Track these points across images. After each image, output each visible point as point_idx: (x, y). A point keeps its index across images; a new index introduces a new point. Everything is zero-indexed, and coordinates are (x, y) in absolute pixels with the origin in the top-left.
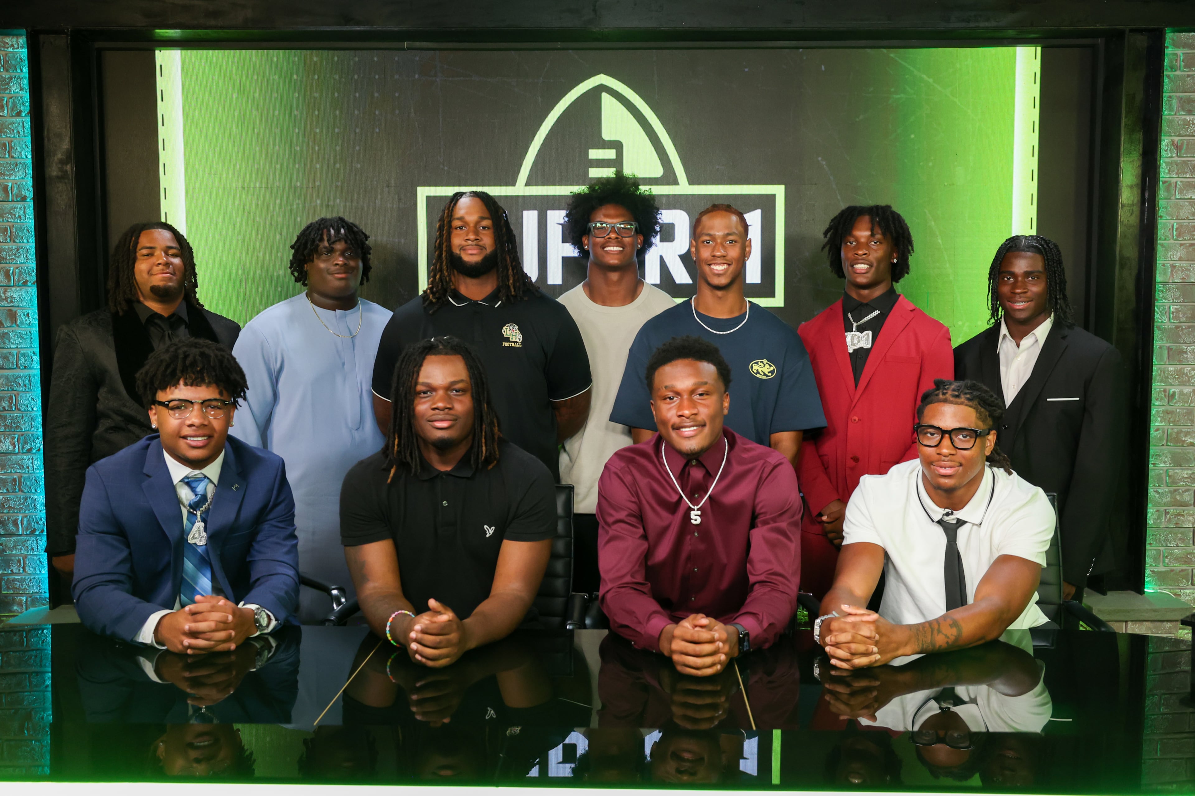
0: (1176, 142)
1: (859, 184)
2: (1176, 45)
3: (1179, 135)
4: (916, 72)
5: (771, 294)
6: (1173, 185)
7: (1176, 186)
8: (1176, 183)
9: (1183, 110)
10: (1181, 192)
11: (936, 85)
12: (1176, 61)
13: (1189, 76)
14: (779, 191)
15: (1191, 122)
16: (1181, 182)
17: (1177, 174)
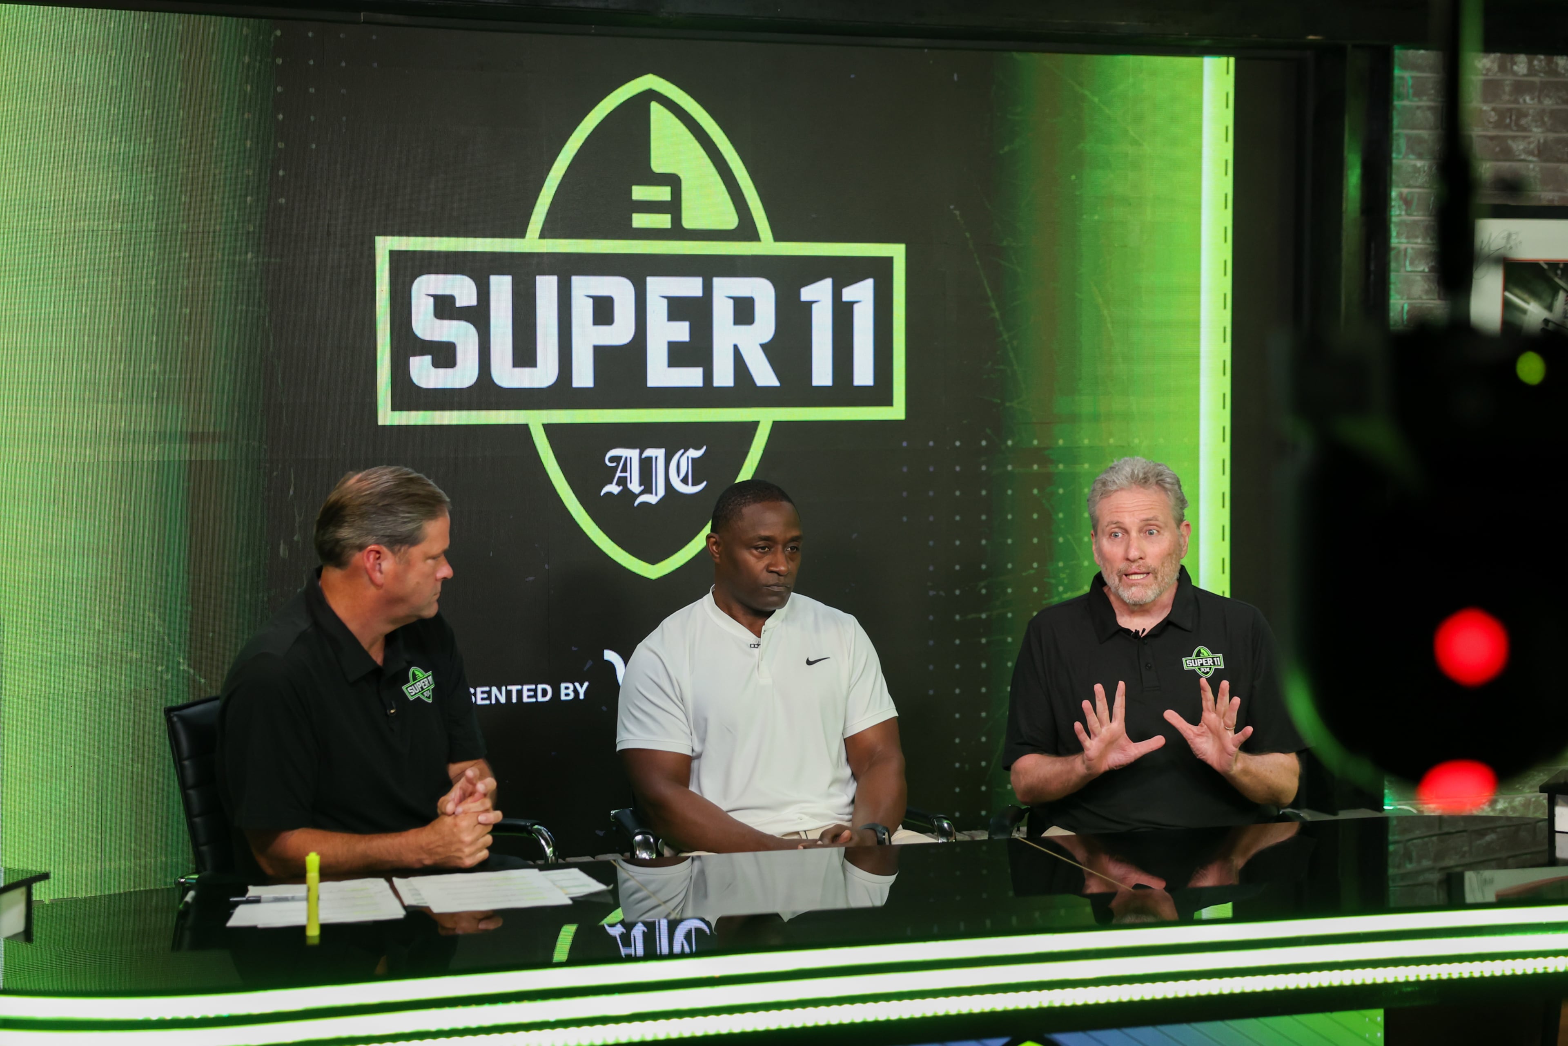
0: (1404, 195)
1: (1005, 243)
2: (1404, 67)
3: (1409, 186)
4: (1077, 88)
5: (888, 401)
6: (1403, 253)
7: (1405, 255)
8: (1406, 250)
9: (1413, 152)
10: (1411, 263)
11: (1102, 107)
12: (1403, 86)
13: (1418, 107)
14: (897, 252)
15: (1422, 169)
16: (1413, 248)
17: (1407, 237)
